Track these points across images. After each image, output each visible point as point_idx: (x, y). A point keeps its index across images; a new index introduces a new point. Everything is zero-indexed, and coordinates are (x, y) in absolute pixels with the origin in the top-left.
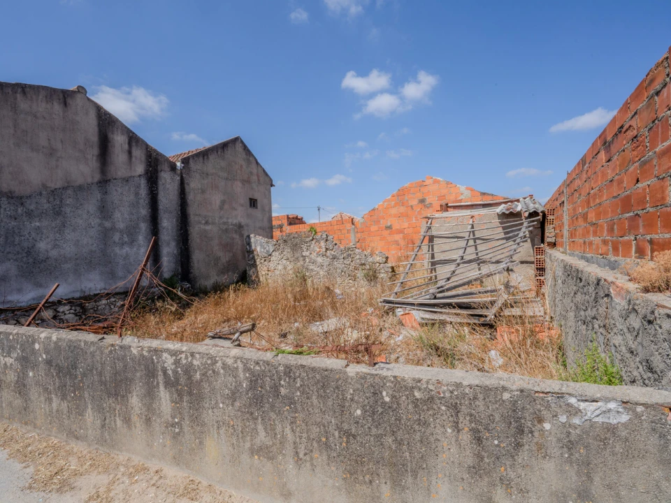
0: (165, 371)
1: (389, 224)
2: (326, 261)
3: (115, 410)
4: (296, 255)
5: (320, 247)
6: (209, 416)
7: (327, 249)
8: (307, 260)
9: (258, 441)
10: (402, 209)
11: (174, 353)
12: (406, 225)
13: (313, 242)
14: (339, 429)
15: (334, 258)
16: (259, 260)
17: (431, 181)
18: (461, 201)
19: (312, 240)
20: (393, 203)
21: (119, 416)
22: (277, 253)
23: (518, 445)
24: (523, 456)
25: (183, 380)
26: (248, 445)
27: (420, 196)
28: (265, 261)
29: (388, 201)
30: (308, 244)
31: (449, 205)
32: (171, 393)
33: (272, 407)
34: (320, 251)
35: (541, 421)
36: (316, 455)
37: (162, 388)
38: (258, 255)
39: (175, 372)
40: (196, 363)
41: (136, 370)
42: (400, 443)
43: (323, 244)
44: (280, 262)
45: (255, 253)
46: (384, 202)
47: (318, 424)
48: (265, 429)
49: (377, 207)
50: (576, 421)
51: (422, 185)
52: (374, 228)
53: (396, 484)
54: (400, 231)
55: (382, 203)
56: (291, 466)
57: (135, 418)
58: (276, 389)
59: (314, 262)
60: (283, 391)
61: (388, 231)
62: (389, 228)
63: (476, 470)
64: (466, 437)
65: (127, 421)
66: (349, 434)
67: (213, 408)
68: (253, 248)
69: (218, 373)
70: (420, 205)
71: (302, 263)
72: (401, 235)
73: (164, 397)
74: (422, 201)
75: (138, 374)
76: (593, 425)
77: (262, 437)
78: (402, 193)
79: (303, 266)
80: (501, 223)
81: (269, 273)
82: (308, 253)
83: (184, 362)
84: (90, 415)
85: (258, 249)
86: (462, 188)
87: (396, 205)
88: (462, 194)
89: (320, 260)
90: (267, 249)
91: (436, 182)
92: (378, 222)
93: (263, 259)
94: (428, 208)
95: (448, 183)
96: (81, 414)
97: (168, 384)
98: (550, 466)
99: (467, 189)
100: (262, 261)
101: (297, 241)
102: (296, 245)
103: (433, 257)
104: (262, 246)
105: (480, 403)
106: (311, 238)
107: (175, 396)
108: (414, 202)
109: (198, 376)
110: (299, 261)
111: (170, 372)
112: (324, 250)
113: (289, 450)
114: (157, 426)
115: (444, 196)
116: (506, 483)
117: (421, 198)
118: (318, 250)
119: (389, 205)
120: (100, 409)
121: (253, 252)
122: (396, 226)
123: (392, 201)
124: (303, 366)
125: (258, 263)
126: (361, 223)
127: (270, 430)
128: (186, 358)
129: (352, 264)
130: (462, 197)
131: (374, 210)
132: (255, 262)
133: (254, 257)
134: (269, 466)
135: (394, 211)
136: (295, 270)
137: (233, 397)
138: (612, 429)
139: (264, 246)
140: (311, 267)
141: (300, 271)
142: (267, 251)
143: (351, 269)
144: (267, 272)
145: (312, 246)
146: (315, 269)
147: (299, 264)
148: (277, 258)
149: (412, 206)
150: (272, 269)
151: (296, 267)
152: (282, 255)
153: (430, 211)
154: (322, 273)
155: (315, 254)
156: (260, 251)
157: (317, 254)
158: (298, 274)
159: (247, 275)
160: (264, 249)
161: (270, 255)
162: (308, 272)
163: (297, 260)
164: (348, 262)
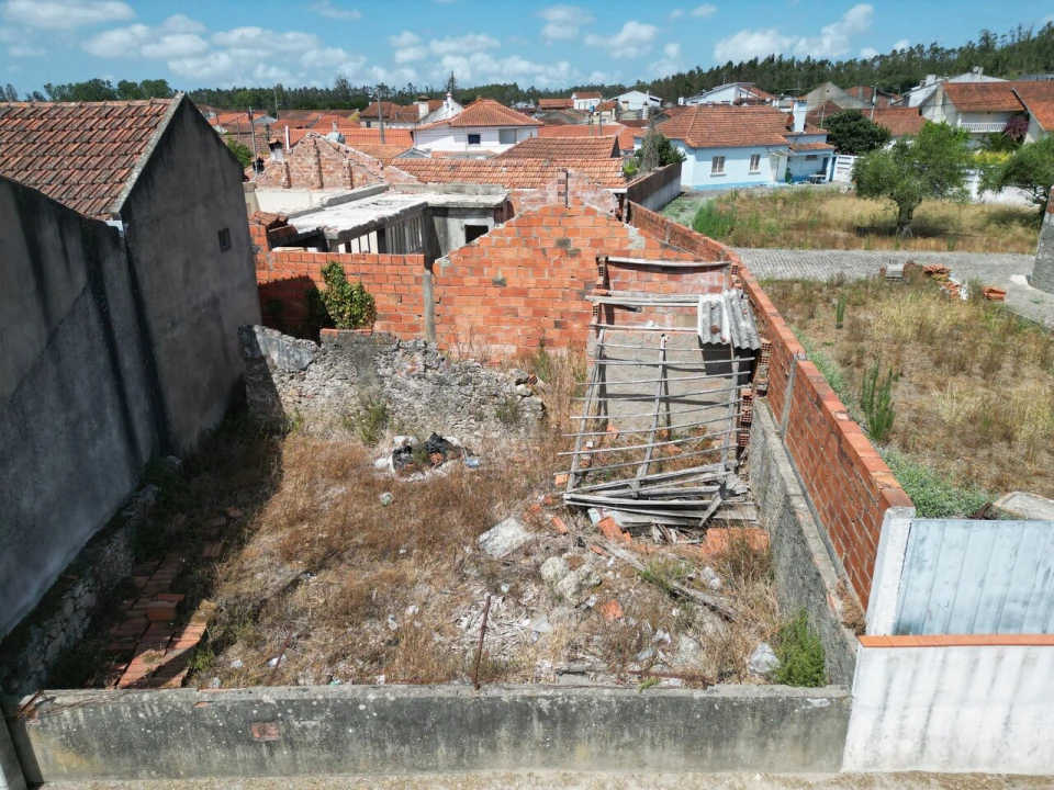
0: (540, 711)
1: (500, 277)
2: (427, 387)
3: (477, 743)
4: (364, 374)
5: (413, 363)
6: (581, 732)
7: (426, 367)
8: (388, 384)
9: (623, 741)
11: (547, 698)
12: (531, 282)
13: (400, 353)
14: (685, 726)
15: (441, 382)
16: (276, 375)
18: (627, 253)
19: (397, 350)
20: (509, 238)
21: (483, 745)
22: (320, 367)
23: (782, 720)
24: (784, 723)
25: (557, 714)
26: (614, 744)
27: (559, 234)
28: (292, 378)
29: (500, 232)
30: (389, 357)
31: (610, 259)
32: (545, 723)
33: (638, 721)
34: (414, 370)
35: (794, 709)
36: (666, 741)
37: (535, 721)
38: (275, 367)
39: (551, 710)
40: (571, 702)
41: (507, 713)
42: (721, 728)
43: (418, 358)
44: (328, 383)
45: (268, 362)
47: (671, 726)
48: (631, 734)
50: (809, 707)
51: (564, 213)
52: (471, 281)
53: (717, 746)
54: (522, 293)
56: (648, 750)
57: (500, 744)
58: (641, 711)
59: (402, 388)
60: (646, 711)
61: (499, 290)
62: (501, 283)
63: (759, 734)
64: (757, 720)
65: (492, 748)
66: (691, 728)
67: (586, 728)
68: (262, 352)
69: (594, 706)
70: (559, 251)
71: (378, 388)
72: (522, 299)
73: (538, 729)
74: (563, 243)
75: (509, 716)
76: (815, 708)
77: (627, 737)
79: (380, 394)
81: (303, 400)
82: (388, 371)
83: (561, 702)
84: (442, 751)
85: (275, 356)
86: (633, 232)
87: (514, 243)
88: (631, 241)
89: (413, 384)
90: (297, 357)
91: (589, 212)
92: (478, 270)
93: (288, 376)
94: (573, 256)
96: (431, 752)
97: (542, 716)
98: (794, 726)
99: (640, 234)
100: (285, 379)
101: (367, 349)
102: (363, 355)
104: (282, 351)
105: (767, 705)
106: (394, 347)
107: (549, 724)
108: (550, 244)
109: (574, 709)
110: (370, 384)
111: (546, 711)
112: (422, 368)
113: (648, 741)
114: (526, 746)
115: (601, 240)
116: (774, 736)
117: (561, 237)
118: (409, 367)
119: (499, 241)
120: (458, 744)
121: (261, 359)
122: (514, 281)
123: (508, 234)
124: (663, 697)
125: (275, 380)
126: (445, 268)
127: (634, 732)
128: (563, 699)
129: (475, 394)
130: (630, 247)
132: (268, 377)
133: (264, 368)
134: (631, 753)
135: (509, 254)
136: (362, 398)
137: (606, 718)
138: (822, 709)
139: (288, 351)
140: (396, 394)
141: (374, 401)
142: (296, 361)
143: (472, 402)
144: (297, 399)
145: (397, 360)
146: (405, 399)
147: (371, 389)
148: (320, 375)
149: (544, 250)
150: (310, 393)
151: (364, 393)
152: (332, 370)
153: (575, 263)
154: (418, 405)
155: (404, 373)
156: (279, 360)
157: (408, 374)
158: (370, 407)
159: (248, 401)
160: (289, 357)
161: (305, 369)
162: (390, 404)
163: (367, 381)
164: (468, 392)
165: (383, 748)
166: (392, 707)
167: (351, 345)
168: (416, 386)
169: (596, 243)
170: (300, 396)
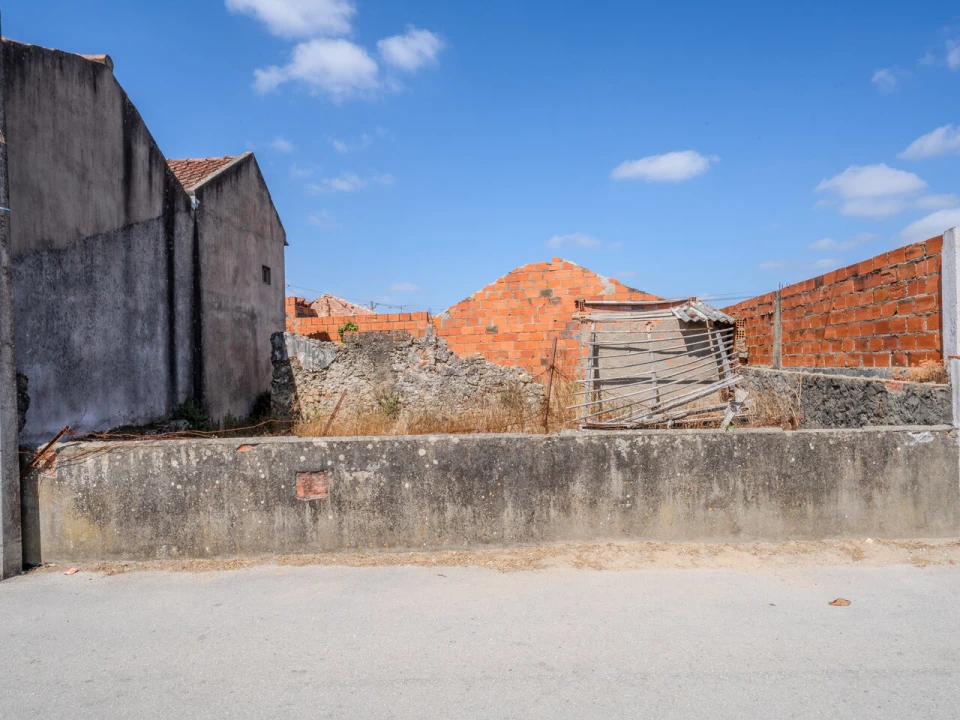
0: (618, 455)
1: (493, 325)
2: (436, 380)
3: (548, 501)
4: (380, 369)
5: (425, 358)
6: (665, 485)
7: (437, 360)
8: (401, 378)
9: (712, 497)
10: (515, 303)
11: (626, 438)
12: (520, 327)
13: (413, 349)
14: (779, 473)
15: (450, 374)
16: (300, 376)
17: (561, 265)
18: (601, 298)
19: (411, 346)
20: (500, 292)
21: (555, 505)
22: (341, 366)
23: (885, 462)
24: (887, 469)
25: (638, 460)
26: (703, 501)
27: (543, 286)
28: (314, 378)
29: (492, 288)
30: (404, 352)
31: (587, 302)
32: (624, 473)
33: (727, 467)
34: (425, 364)
35: (896, 447)
36: (761, 496)
37: (613, 470)
38: (301, 369)
39: (630, 454)
40: (652, 443)
41: (582, 458)
42: (819, 475)
43: (430, 352)
44: (346, 380)
45: (293, 364)
46: (485, 290)
47: (763, 474)
48: (720, 486)
49: (472, 296)
50: (912, 444)
51: (546, 269)
52: (467, 330)
53: (817, 502)
54: (512, 337)
55: (481, 291)
56: (740, 509)
57: (576, 504)
58: (730, 453)
59: (413, 381)
60: (736, 454)
61: (491, 337)
62: (493, 330)
63: (863, 482)
64: (858, 463)
65: (566, 509)
66: (786, 476)
67: (670, 478)
68: (290, 354)
69: (677, 449)
70: (543, 299)
71: (392, 382)
72: (512, 343)
73: (616, 480)
74: (546, 293)
75: (585, 462)
76: (919, 444)
77: (717, 492)
78: (514, 278)
79: (393, 388)
80: (684, 333)
81: (322, 399)
82: (401, 367)
83: (641, 444)
84: (509, 514)
85: (301, 357)
86: (605, 280)
87: (505, 296)
88: (604, 288)
89: (424, 377)
90: (321, 357)
91: (567, 267)
92: (473, 321)
93: (311, 375)
94: (555, 303)
95: (585, 271)
96: (496, 515)
97: (622, 464)
98: (900, 470)
99: (611, 281)
100: (308, 379)
101: (384, 346)
102: (381, 352)
103: (597, 374)
104: (308, 352)
105: (866, 442)
106: (409, 342)
107: (629, 475)
108: (535, 294)
109: (655, 453)
110: (385, 379)
111: (624, 455)
112: (433, 361)
113: (740, 497)
114: (604, 505)
115: (579, 288)
116: (879, 485)
117: (545, 288)
118: (422, 361)
119: (492, 295)
120: (526, 504)
121: (287, 362)
122: (505, 328)
123: (498, 289)
124: (753, 434)
125: (297, 382)
126: (446, 322)
127: (724, 485)
128: (643, 440)
129: (481, 383)
130: (603, 292)
131: (467, 300)
132: (291, 379)
133: (290, 371)
134: (721, 513)
135: (501, 305)
136: (377, 394)
137: (691, 465)
138: (926, 446)
139: (313, 353)
140: (409, 388)
141: (388, 395)
142: (320, 361)
143: (479, 391)
144: (317, 398)
145: (410, 355)
146: (416, 392)
147: (385, 384)
148: (340, 373)
149: (530, 300)
150: (329, 391)
151: (379, 388)
152: (352, 368)
153: (557, 309)
154: (428, 397)
155: (416, 368)
156: (305, 362)
157: (420, 367)
158: (383, 401)
159: (272, 403)
160: (314, 358)
161: (327, 368)
162: (402, 396)
163: (382, 377)
164: (475, 381)
165: (442, 510)
166: (456, 451)
167: (370, 344)
168: (426, 378)
169: (575, 290)
170: (320, 395)
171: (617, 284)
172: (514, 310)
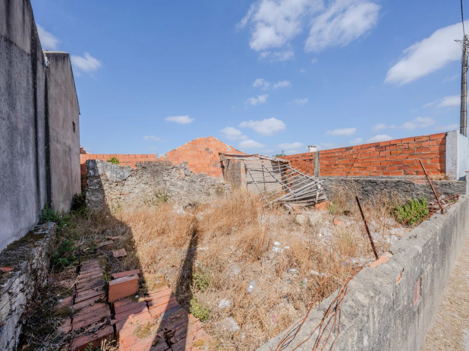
1: (186, 161)
2: (186, 184)
4: (157, 180)
5: (180, 174)
7: (186, 175)
8: (168, 184)
10: (195, 153)
12: (197, 162)
13: (174, 170)
16: (107, 185)
17: (213, 139)
18: (227, 152)
19: (173, 168)
20: (189, 148)
22: (134, 178)
28: (117, 185)
29: (185, 146)
30: (169, 171)
34: (180, 177)
38: (108, 180)
43: (182, 171)
44: (137, 186)
45: (102, 178)
46: (182, 146)
49: (177, 149)
51: (207, 140)
52: (175, 163)
55: (181, 147)
59: (174, 185)
68: (100, 172)
70: (206, 152)
71: (163, 186)
72: (194, 168)
74: (207, 149)
78: (194, 143)
79: (164, 189)
80: (273, 166)
81: (122, 196)
82: (168, 178)
85: (108, 174)
86: (228, 146)
87: (191, 149)
88: (228, 149)
89: (180, 183)
90: (122, 174)
91: (215, 140)
92: (177, 159)
93: (115, 184)
94: (210, 154)
95: (221, 142)
99: (230, 147)
100: (113, 186)
101: (159, 168)
102: (157, 171)
104: (113, 171)
106: (172, 167)
108: (203, 150)
110: (160, 185)
112: (184, 176)
117: (206, 147)
118: (178, 175)
119: (185, 149)
121: (99, 177)
122: (191, 162)
123: (188, 146)
125: (105, 188)
126: (164, 158)
129: (206, 185)
130: (227, 150)
131: (175, 150)
132: (101, 186)
133: (100, 181)
135: (190, 153)
136: (155, 192)
139: (116, 171)
140: (172, 188)
141: (161, 192)
142: (121, 176)
143: (205, 189)
144: (119, 196)
145: (172, 173)
146: (176, 190)
147: (160, 187)
148: (134, 182)
149: (201, 152)
150: (126, 192)
151: (157, 189)
152: (140, 180)
153: (211, 156)
154: (182, 192)
155: (175, 179)
156: (111, 176)
157: (178, 178)
158: (159, 195)
159: (87, 201)
160: (117, 174)
161: (125, 180)
162: (169, 192)
163: (158, 183)
164: (203, 184)
167: (151, 167)
168: (181, 184)
169: (217, 149)
170: (121, 195)
171: (232, 147)
172: (194, 155)
